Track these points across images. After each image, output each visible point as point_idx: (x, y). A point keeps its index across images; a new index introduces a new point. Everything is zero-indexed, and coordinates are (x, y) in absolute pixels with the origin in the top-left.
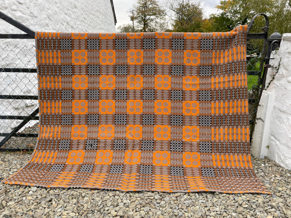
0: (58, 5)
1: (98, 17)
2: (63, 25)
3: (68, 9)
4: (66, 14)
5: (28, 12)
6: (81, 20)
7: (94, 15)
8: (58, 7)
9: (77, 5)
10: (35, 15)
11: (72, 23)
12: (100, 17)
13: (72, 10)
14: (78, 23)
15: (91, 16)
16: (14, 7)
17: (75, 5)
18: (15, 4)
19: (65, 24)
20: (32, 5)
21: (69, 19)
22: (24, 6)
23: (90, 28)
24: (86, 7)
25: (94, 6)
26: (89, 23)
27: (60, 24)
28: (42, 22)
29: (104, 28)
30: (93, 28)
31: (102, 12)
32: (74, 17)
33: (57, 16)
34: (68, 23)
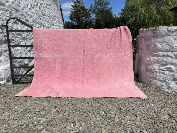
0: (37, 14)
1: (55, 19)
2: (39, 24)
3: (41, 16)
4: (41, 19)
5: (25, 19)
6: (47, 21)
7: (53, 18)
8: (37, 16)
9: (45, 14)
10: (28, 20)
11: (43, 23)
12: (56, 19)
13: (43, 17)
14: (46, 23)
15: (52, 19)
16: (20, 17)
17: (44, 14)
18: (20, 15)
19: (40, 24)
20: (27, 15)
21: (41, 21)
22: (24, 16)
23: (51, 25)
24: (49, 14)
25: (53, 13)
26: (51, 23)
27: (38, 24)
28: (31, 23)
29: (58, 25)
30: (53, 25)
31: (57, 16)
32: (44, 20)
33: (37, 20)
34: (41, 23)
